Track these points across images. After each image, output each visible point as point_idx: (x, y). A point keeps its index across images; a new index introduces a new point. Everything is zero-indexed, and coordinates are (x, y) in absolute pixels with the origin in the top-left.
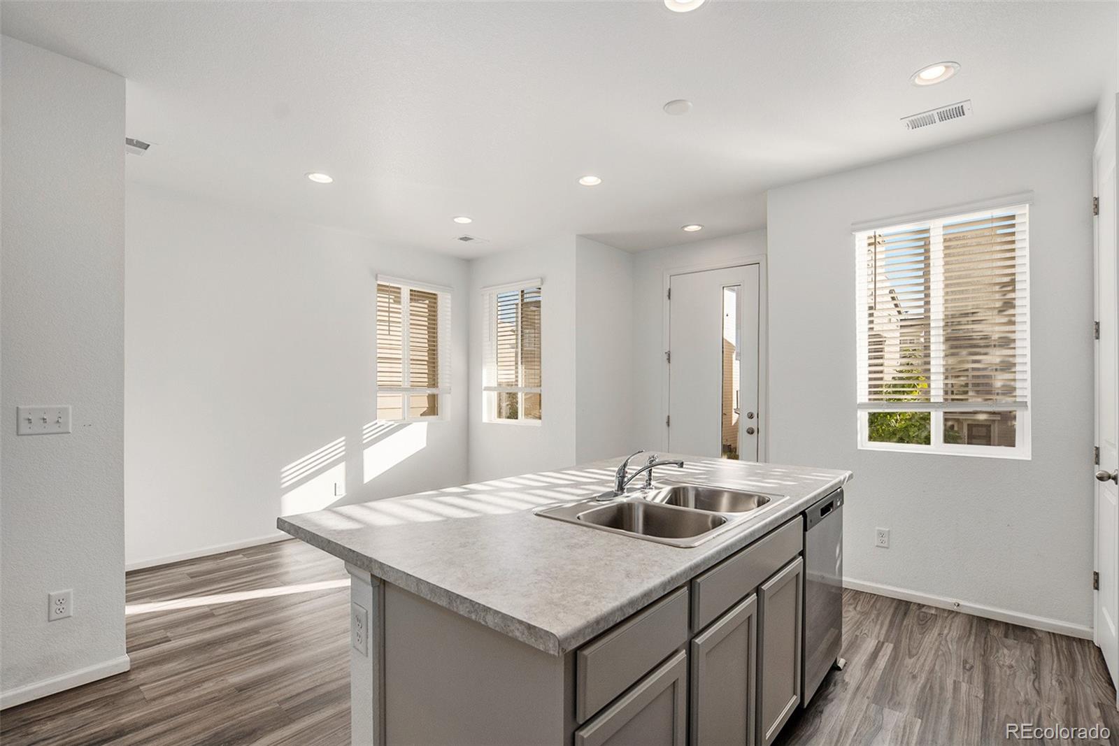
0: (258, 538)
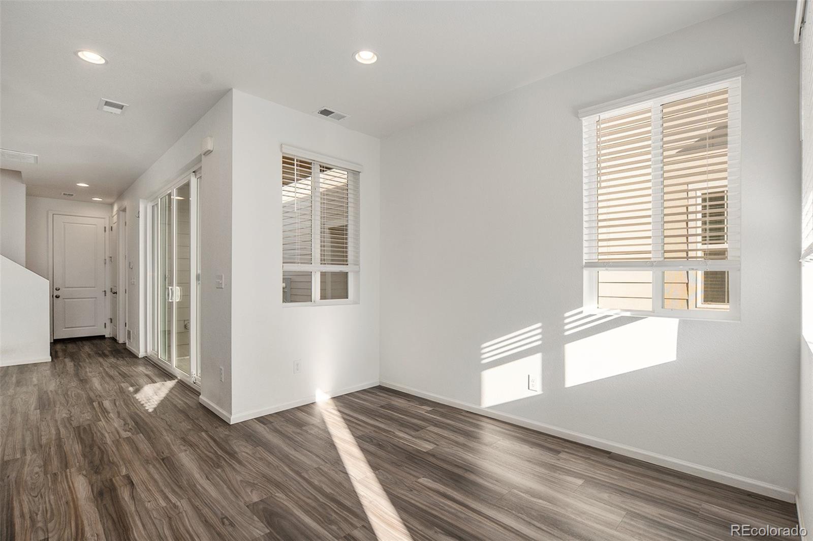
0: (441, 397)
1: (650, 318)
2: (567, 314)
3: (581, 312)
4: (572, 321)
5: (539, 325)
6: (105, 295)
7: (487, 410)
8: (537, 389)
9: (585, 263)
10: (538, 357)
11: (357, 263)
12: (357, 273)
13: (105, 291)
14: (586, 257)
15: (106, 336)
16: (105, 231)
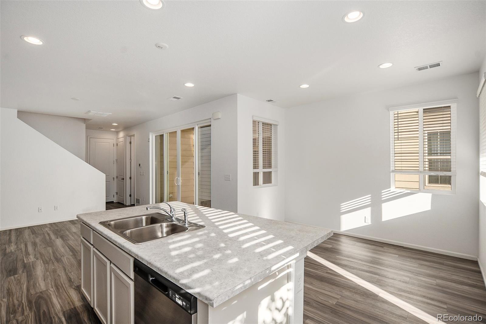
1: (420, 193)
2: (383, 191)
3: (390, 190)
4: (385, 194)
5: (370, 195)
6: (114, 180)
7: (344, 232)
8: (369, 222)
9: (392, 170)
10: (369, 209)
11: (276, 167)
12: (276, 171)
13: (114, 178)
14: (392, 168)
15: (114, 202)
16: (114, 146)
